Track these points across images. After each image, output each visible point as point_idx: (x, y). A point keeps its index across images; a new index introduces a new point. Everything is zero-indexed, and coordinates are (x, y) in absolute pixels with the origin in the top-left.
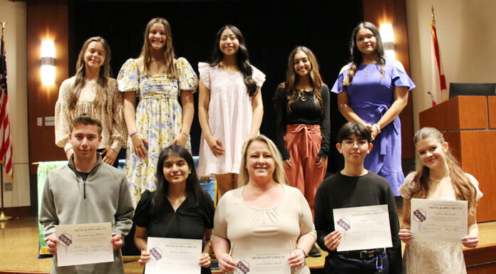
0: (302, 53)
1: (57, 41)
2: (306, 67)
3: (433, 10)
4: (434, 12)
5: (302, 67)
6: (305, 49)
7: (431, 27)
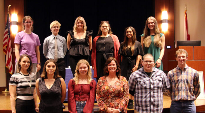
0: (130, 29)
1: (18, 14)
2: (131, 35)
3: (186, 6)
4: (187, 6)
5: (129, 35)
6: (132, 27)
7: (185, 13)
